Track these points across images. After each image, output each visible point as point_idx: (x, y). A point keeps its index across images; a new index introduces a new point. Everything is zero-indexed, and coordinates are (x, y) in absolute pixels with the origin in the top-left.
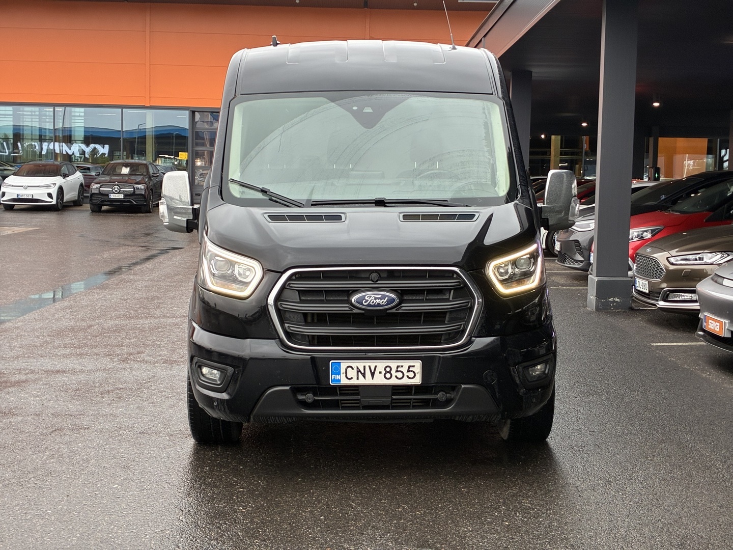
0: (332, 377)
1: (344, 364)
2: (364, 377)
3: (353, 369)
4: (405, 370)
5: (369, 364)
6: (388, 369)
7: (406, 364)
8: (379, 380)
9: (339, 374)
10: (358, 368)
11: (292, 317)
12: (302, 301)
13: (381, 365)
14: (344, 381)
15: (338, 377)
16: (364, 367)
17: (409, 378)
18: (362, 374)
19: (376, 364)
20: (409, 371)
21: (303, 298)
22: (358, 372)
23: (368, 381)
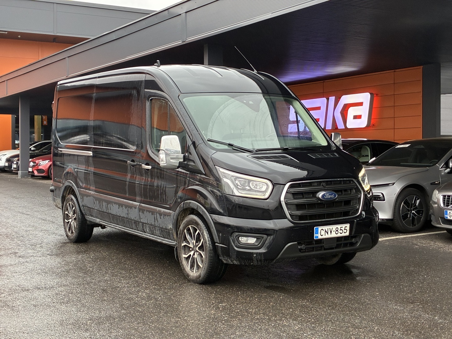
0: (315, 235)
1: (320, 228)
2: (328, 234)
3: (323, 230)
4: (343, 229)
5: (330, 227)
6: (337, 229)
7: (344, 226)
8: (334, 235)
9: (318, 233)
10: (325, 230)
11: (291, 207)
12: (295, 199)
13: (334, 227)
14: (320, 237)
15: (317, 235)
16: (328, 229)
17: (344, 233)
18: (327, 232)
19: (332, 227)
20: (345, 229)
21: (295, 197)
22: (325, 232)
23: (329, 236)
